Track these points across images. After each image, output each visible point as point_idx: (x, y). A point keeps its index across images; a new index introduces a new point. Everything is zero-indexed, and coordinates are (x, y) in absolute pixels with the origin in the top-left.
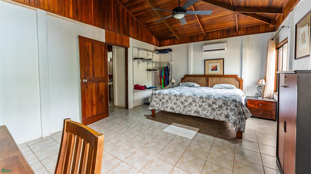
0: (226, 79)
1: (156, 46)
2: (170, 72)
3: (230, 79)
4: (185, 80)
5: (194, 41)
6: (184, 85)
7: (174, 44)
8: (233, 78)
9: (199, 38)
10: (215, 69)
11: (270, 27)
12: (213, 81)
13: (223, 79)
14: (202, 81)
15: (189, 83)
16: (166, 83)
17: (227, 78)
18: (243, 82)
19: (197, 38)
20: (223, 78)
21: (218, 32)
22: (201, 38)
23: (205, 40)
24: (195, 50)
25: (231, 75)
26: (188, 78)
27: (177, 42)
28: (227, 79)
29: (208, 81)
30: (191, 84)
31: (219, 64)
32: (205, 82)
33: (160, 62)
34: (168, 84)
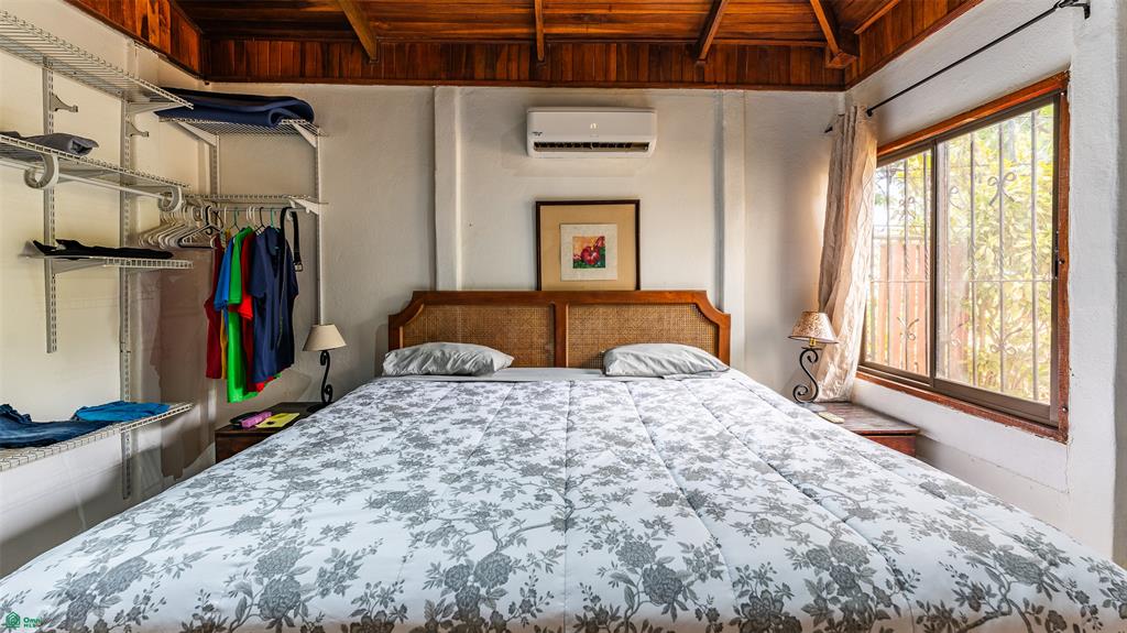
0: (653, 313)
1: (171, 60)
2: (302, 276)
3: (674, 312)
4: (415, 326)
5: (469, 79)
6: (413, 367)
7: (327, 75)
8: (686, 308)
9: (499, 66)
10: (592, 256)
11: (827, 69)
12: (588, 325)
13: (637, 316)
14: (526, 327)
15: (449, 347)
16: (266, 355)
17: (656, 308)
18: (728, 327)
19: (491, 66)
20: (640, 309)
21: (608, 45)
22: (514, 66)
23: (534, 79)
24: (477, 132)
25: (679, 293)
26: (440, 312)
27: (354, 64)
28: (656, 316)
29: (559, 331)
30: (467, 353)
31: (611, 231)
32: (540, 336)
33: (214, 197)
34: (285, 358)
